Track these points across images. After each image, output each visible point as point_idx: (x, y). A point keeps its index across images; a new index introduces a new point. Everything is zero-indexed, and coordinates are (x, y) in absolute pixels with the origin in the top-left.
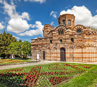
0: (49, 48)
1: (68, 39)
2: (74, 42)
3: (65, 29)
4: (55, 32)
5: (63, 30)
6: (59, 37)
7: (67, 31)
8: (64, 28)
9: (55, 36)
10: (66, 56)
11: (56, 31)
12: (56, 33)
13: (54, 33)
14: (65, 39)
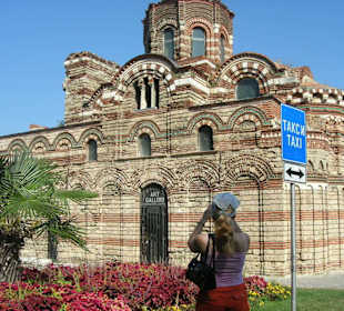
0: (79, 186)
1: (182, 132)
3: (169, 77)
4: (113, 94)
5: (156, 82)
6: (134, 120)
8: (162, 70)
9: (115, 116)
10: (172, 238)
12: (118, 98)
13: (112, 101)
14: (169, 134)
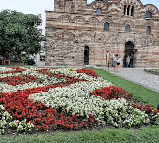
0: (100, 39)
2: (152, 33)
3: (139, 7)
5: (133, 7)
6: (125, 19)
7: (142, 12)
8: (137, 4)
11: (120, 5)
12: (119, 9)
